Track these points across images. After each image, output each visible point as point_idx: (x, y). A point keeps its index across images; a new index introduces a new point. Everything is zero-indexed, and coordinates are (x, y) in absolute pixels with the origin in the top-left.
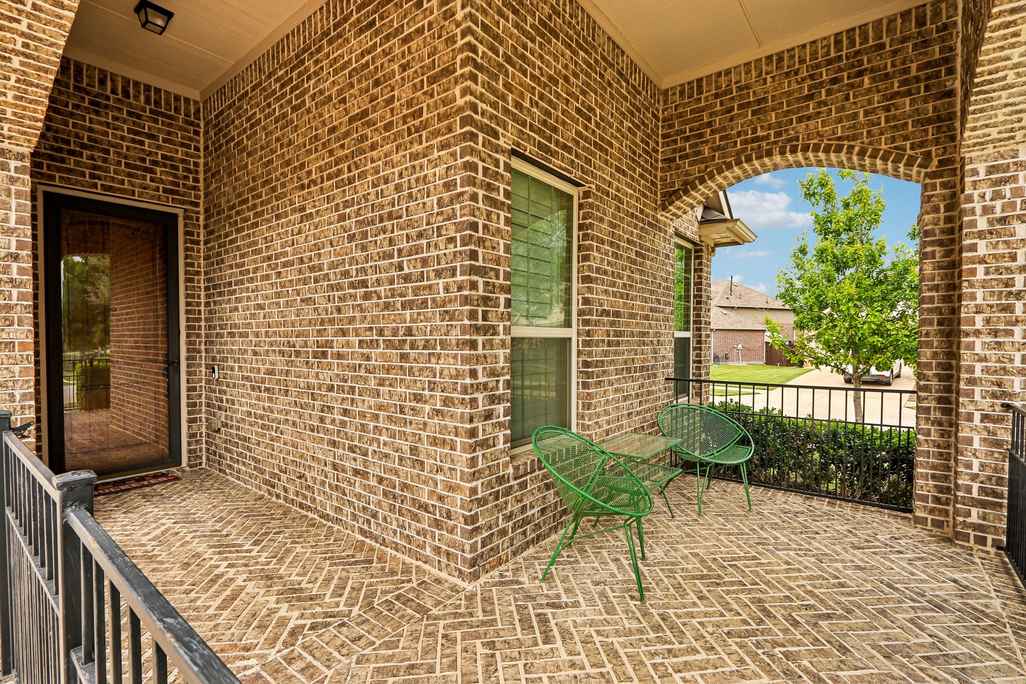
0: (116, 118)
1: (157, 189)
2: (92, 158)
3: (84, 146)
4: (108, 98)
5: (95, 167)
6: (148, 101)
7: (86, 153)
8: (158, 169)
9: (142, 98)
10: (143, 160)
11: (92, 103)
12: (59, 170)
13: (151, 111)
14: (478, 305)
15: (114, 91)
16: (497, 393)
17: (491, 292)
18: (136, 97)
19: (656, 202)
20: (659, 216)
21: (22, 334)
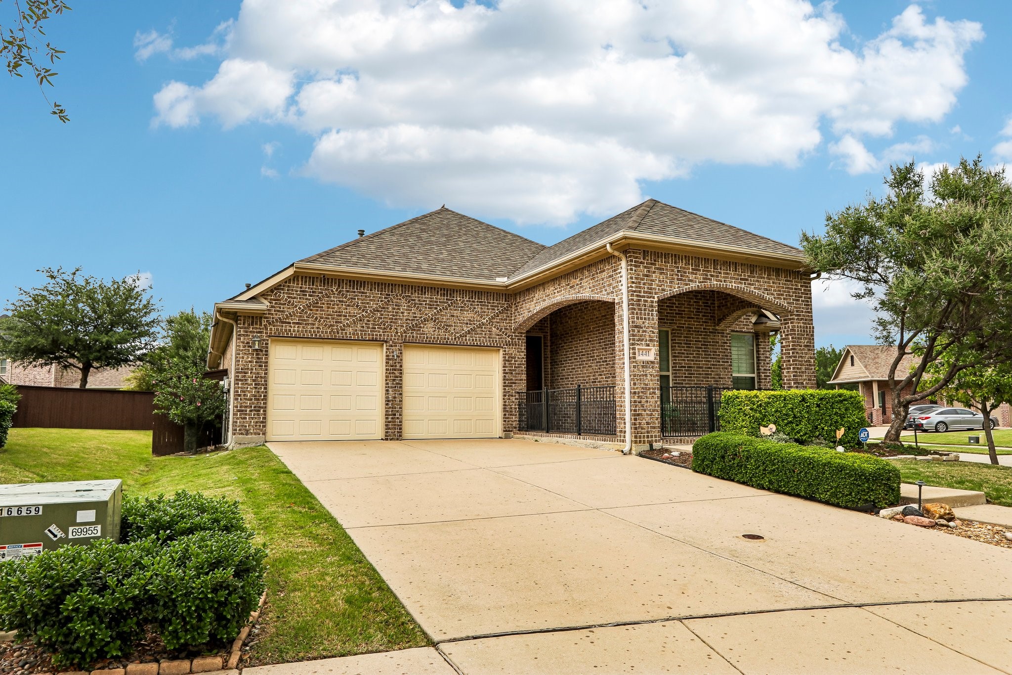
19: (715, 323)
20: (717, 328)
21: (524, 377)
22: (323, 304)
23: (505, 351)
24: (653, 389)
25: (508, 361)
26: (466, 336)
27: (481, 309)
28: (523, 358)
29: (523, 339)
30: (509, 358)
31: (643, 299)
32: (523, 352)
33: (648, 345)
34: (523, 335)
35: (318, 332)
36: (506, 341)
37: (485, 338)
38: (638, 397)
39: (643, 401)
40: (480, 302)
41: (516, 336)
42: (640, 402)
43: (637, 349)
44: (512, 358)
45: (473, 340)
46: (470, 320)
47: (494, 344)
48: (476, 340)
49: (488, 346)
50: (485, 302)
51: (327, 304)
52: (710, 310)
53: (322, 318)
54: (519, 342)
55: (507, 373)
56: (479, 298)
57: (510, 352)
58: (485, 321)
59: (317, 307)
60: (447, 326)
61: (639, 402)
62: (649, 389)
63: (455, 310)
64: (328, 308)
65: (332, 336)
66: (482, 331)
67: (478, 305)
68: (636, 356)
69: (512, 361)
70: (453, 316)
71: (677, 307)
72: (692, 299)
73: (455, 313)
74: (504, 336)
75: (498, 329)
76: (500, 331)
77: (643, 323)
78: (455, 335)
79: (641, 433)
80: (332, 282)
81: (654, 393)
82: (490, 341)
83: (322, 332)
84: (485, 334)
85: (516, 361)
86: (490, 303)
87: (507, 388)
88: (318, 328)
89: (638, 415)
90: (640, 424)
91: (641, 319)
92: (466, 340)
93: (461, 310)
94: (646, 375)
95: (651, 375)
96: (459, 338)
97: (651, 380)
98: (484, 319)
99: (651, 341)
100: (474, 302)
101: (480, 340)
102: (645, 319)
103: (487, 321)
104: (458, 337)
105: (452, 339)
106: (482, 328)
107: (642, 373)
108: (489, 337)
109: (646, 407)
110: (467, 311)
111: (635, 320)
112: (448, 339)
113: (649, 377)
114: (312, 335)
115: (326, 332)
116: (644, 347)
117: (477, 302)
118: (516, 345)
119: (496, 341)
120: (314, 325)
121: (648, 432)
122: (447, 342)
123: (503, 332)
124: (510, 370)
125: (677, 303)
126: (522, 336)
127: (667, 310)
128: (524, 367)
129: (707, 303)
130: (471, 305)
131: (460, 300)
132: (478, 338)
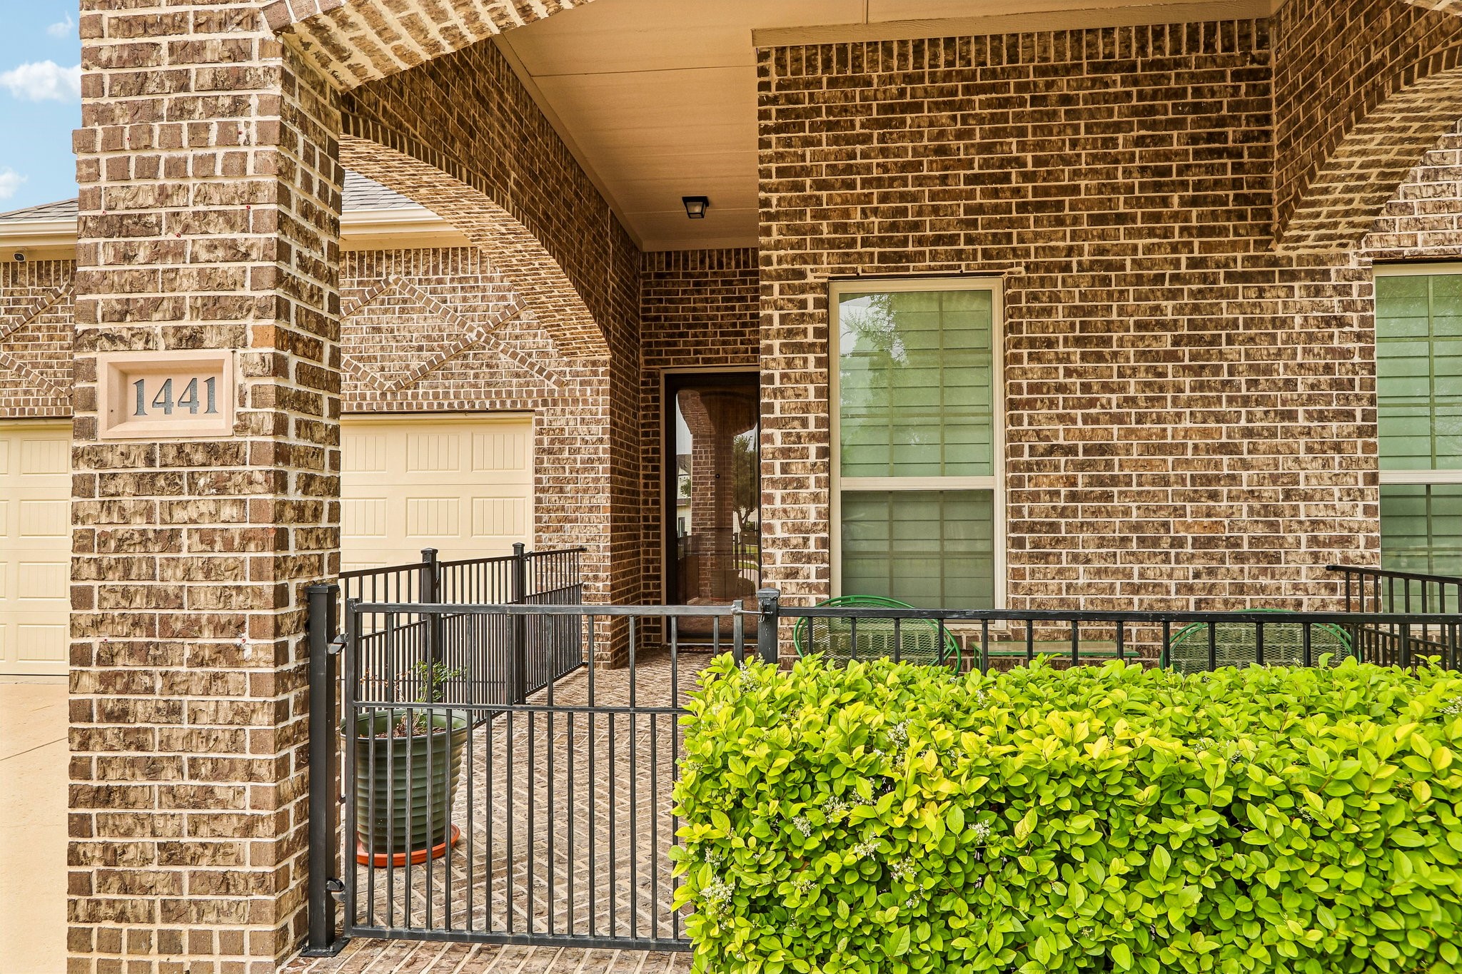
0: (713, 292)
1: (746, 351)
2: (695, 335)
3: (690, 326)
4: (706, 275)
5: (698, 343)
6: (738, 266)
7: (691, 331)
8: (747, 330)
9: (733, 263)
10: (734, 325)
11: (696, 284)
12: (674, 353)
13: (742, 274)
14: (774, 458)
15: (711, 267)
16: (806, 551)
17: (794, 443)
18: (729, 264)
19: (1265, 230)
20: (1279, 251)
21: (604, 499)
22: (39, 329)
23: (539, 422)
24: (220, 628)
25: (550, 452)
26: (416, 386)
27: (465, 299)
28: (601, 441)
29: (600, 382)
30: (552, 442)
31: (164, 41)
32: (598, 422)
33: (193, 340)
34: (601, 369)
35: (27, 402)
36: (540, 392)
37: (475, 386)
38: (106, 681)
39: (140, 704)
40: (460, 280)
41: (577, 374)
42: (122, 715)
43: (102, 371)
44: (562, 442)
45: (436, 396)
46: (429, 338)
47: (503, 403)
48: (446, 394)
49: (487, 411)
50: (476, 280)
51: (49, 328)
52: (1237, 168)
53: (34, 366)
54: (583, 393)
55: (543, 490)
56: (455, 270)
57: (555, 425)
58: (473, 335)
59: (23, 338)
60: (360, 359)
61: (109, 716)
62: (192, 627)
63: (386, 311)
64: (51, 338)
65: (58, 410)
66: (467, 366)
67: (454, 289)
68: (101, 415)
69: (561, 451)
70: (377, 330)
71: (1027, 177)
72: (1117, 127)
73: (385, 321)
74: (537, 377)
75: (514, 355)
76: (523, 361)
77: (164, 195)
78: (381, 385)
79: (121, 917)
80: (57, 271)
81: (231, 655)
82: (488, 394)
83: (36, 402)
84: (476, 376)
85: (578, 451)
86: (491, 280)
87: (544, 536)
88: (26, 392)
89: (103, 797)
90: (113, 855)
91: (148, 169)
92: (415, 396)
93: (402, 311)
94: (170, 539)
95: (207, 539)
96: (394, 394)
97: (209, 570)
98: (471, 329)
99: (212, 307)
100: (440, 281)
101: (457, 396)
102: (175, 168)
103: (479, 335)
104: (390, 389)
105: (373, 398)
106: (465, 357)
107: (138, 523)
108: (488, 384)
109: (165, 744)
110: (422, 310)
111: (103, 182)
112: (363, 397)
113: (189, 549)
114: (13, 411)
115: (45, 403)
116: (162, 355)
117: (452, 280)
118: (575, 401)
119: (509, 394)
120: (17, 384)
121: (172, 911)
122: (360, 406)
123: (532, 365)
124: (557, 479)
125: (1029, 157)
126: (595, 373)
127: (971, 195)
128: (602, 470)
129: (1222, 137)
130: (433, 292)
131: (396, 282)
132: (452, 390)
